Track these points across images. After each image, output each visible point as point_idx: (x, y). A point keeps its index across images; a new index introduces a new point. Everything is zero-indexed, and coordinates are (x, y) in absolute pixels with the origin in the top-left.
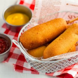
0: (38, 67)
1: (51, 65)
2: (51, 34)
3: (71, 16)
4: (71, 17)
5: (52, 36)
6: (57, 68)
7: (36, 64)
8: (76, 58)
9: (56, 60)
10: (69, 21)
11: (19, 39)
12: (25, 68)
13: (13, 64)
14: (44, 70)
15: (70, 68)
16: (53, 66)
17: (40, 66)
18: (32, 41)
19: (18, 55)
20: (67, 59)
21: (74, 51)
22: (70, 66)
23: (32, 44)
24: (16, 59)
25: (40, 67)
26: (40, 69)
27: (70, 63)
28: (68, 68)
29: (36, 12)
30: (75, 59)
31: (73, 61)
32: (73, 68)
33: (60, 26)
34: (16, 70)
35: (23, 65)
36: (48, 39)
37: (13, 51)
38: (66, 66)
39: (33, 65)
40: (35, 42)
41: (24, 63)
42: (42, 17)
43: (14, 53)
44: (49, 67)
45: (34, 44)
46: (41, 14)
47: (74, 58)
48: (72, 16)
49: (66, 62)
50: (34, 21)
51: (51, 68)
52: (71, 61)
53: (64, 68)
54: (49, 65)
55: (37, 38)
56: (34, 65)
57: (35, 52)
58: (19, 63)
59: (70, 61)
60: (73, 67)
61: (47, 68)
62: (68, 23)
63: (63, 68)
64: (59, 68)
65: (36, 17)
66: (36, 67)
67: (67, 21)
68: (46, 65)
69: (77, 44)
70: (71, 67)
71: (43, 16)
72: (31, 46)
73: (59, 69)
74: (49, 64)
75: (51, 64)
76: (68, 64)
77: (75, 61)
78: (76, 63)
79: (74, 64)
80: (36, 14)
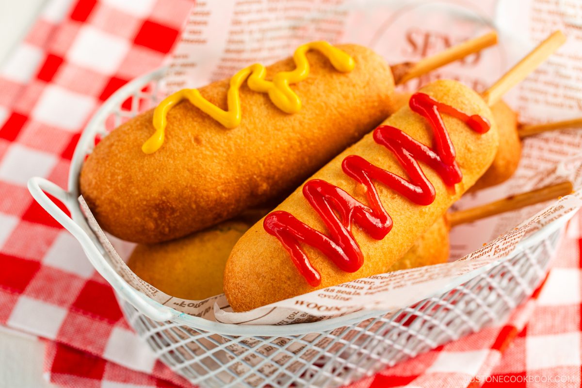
0: (197, 359)
1: (281, 351)
2: (286, 144)
3: (427, 37)
4: (426, 45)
5: (293, 157)
6: (325, 372)
7: (182, 343)
8: (447, 310)
9: (312, 320)
10: (407, 64)
11: (79, 176)
12: (114, 365)
13: (42, 339)
14: (239, 380)
15: (408, 373)
16: (296, 358)
17: (209, 353)
18: (162, 193)
19: (72, 277)
20: (389, 315)
21: (434, 260)
22: (410, 359)
23: (162, 208)
24: (61, 303)
25: (210, 364)
26: (212, 374)
27: (410, 337)
28: (398, 372)
29: (207, 14)
30: (441, 313)
31: (431, 328)
32: (430, 370)
33: (346, 97)
34: (53, 380)
35: (102, 349)
36: (268, 178)
37: (42, 254)
38: (384, 361)
39: (166, 350)
40: (181, 197)
41: (107, 334)
42: (242, 42)
43: (49, 268)
44: (267, 361)
45: (173, 210)
46: (236, 23)
47: (437, 307)
48: (432, 40)
49: (385, 334)
50: (192, 65)
51: (282, 370)
52: (417, 324)
53: (370, 373)
54: (269, 350)
55: (191, 171)
56: (173, 346)
57: (179, 266)
58: (79, 331)
59: (407, 324)
60: (428, 365)
61: (253, 370)
62: (399, 79)
63: (361, 371)
64: (340, 370)
65: (203, 42)
66: (187, 363)
67: (393, 69)
68: (252, 351)
69: (458, 216)
70: (419, 367)
71: (246, 37)
72: (151, 225)
73: (338, 380)
74: (266, 343)
75: (282, 342)
76: (397, 347)
77: (442, 327)
78: (450, 342)
79: (434, 345)
80: (205, 23)
